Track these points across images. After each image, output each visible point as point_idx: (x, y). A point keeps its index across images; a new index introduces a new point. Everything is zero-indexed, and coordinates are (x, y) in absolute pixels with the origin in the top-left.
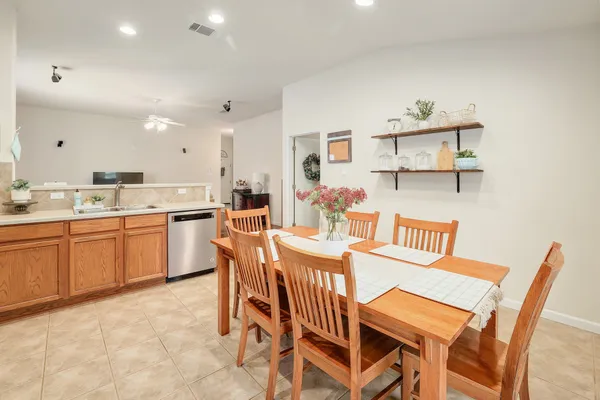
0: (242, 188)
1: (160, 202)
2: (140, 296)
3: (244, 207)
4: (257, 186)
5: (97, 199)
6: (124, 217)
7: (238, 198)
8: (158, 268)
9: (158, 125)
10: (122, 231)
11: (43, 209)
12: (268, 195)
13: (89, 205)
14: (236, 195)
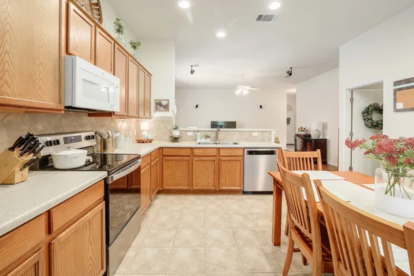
0: (303, 133)
1: (241, 140)
2: (227, 198)
3: (304, 149)
4: (316, 132)
5: (207, 137)
6: (219, 149)
7: (299, 141)
8: (238, 184)
9: (243, 91)
10: (218, 157)
11: (185, 140)
12: (325, 140)
13: (203, 140)
14: (298, 138)
